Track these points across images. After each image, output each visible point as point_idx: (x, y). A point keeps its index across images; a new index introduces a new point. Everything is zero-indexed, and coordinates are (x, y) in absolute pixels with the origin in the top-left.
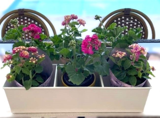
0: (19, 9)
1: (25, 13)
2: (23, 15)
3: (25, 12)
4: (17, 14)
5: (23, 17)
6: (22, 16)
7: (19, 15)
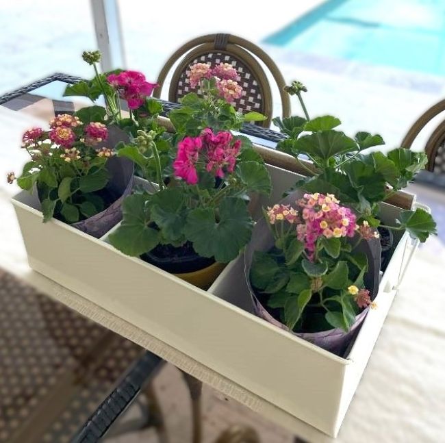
0: (219, 32)
1: (229, 47)
2: (225, 50)
3: (229, 42)
4: (212, 45)
5: (223, 54)
6: (222, 51)
7: (216, 48)
